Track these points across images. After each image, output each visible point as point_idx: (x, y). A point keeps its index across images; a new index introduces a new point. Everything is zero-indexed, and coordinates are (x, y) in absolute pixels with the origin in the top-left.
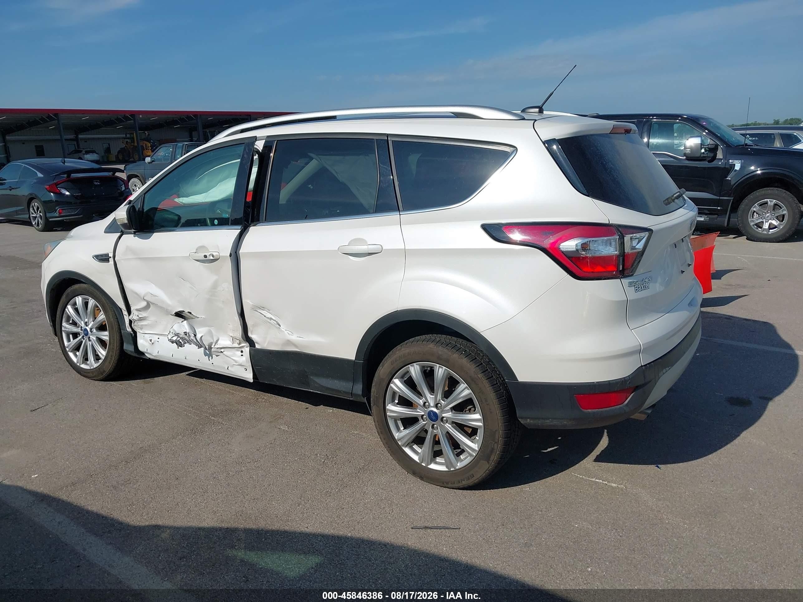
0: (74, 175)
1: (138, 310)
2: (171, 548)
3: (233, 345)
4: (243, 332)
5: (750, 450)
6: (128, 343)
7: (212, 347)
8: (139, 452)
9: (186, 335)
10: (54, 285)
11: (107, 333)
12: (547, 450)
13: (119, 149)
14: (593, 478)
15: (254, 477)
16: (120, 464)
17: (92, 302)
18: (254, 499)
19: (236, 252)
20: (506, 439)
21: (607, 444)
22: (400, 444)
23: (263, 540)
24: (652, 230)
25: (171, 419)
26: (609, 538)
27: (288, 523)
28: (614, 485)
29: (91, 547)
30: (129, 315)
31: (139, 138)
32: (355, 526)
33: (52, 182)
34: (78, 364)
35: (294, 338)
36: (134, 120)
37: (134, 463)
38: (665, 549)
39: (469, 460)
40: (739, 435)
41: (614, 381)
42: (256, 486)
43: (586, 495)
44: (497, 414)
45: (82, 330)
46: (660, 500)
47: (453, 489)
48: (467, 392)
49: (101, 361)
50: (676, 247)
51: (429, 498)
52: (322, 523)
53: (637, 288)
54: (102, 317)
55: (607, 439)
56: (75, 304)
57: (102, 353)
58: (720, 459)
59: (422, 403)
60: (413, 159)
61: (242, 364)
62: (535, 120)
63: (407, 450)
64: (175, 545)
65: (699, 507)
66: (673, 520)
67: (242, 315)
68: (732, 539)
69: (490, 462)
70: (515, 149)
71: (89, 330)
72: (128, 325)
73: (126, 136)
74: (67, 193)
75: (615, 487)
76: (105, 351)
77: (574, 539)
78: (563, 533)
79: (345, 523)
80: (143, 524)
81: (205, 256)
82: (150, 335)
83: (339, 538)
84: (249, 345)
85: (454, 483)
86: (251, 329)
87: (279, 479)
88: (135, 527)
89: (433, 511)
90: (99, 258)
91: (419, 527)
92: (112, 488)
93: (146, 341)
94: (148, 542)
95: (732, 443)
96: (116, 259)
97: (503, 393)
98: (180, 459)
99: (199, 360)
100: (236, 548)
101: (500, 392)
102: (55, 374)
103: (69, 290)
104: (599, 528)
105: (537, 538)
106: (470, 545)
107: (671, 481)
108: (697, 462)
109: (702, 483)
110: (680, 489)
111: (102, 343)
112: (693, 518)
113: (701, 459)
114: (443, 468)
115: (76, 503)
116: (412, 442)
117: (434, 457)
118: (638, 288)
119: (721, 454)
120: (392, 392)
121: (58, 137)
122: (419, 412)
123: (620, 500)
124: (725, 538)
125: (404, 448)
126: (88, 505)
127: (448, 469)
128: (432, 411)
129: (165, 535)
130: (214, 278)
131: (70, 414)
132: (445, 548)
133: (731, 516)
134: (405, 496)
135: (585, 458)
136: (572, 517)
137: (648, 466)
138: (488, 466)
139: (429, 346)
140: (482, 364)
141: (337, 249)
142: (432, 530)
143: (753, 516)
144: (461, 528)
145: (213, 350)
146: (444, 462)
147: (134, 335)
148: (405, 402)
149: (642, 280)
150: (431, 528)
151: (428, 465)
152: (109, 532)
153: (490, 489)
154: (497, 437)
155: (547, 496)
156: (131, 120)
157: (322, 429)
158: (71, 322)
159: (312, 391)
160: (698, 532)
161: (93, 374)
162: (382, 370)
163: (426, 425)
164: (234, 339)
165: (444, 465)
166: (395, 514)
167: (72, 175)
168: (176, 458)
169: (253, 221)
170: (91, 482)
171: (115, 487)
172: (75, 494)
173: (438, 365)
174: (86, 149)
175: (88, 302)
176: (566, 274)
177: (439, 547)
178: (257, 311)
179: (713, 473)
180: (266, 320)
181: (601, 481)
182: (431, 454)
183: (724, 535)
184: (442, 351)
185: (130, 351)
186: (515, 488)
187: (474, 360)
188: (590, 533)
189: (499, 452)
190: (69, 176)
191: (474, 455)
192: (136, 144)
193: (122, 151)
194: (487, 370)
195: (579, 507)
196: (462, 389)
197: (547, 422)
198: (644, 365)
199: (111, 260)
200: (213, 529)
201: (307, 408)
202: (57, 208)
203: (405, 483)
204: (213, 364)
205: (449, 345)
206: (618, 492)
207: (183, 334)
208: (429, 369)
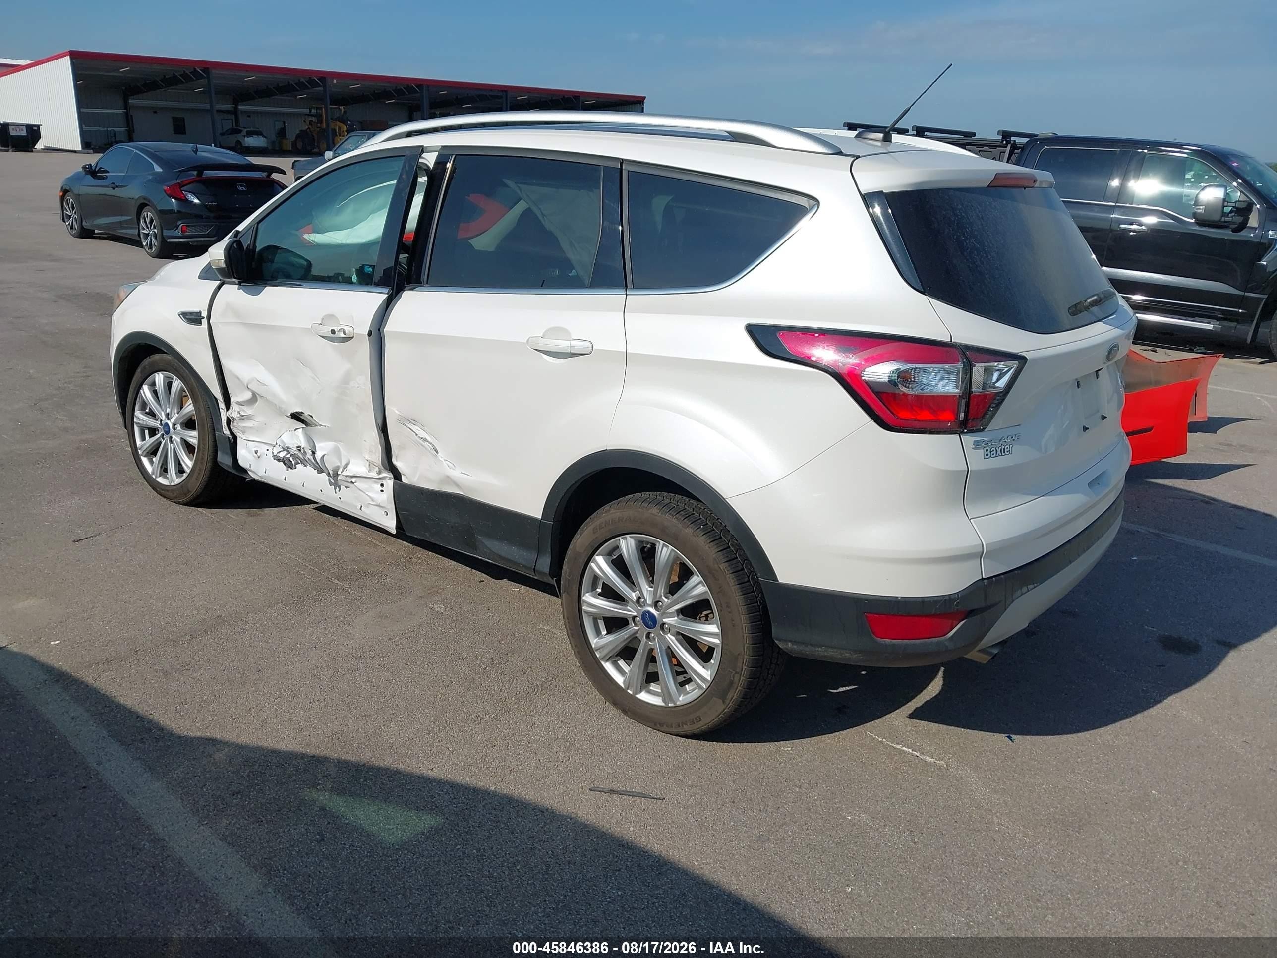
0: (208, 173)
1: (240, 404)
2: (224, 776)
3: (370, 473)
4: (384, 455)
5: (1172, 727)
6: (224, 452)
7: (339, 473)
8: (214, 623)
9: (300, 450)
10: (125, 351)
11: (195, 433)
12: (837, 689)
13: (298, 132)
14: (898, 744)
15: (374, 680)
16: (182, 639)
17: (177, 384)
18: (365, 716)
19: (379, 330)
20: (754, 669)
21: (938, 692)
22: (598, 656)
23: (362, 780)
24: (1026, 358)
25: (273, 577)
26: (895, 844)
27: (406, 759)
28: (929, 759)
29: (109, 760)
30: (227, 410)
31: (329, 118)
32: (505, 775)
33: (174, 182)
34: (154, 476)
35: (456, 473)
36: (325, 86)
37: (202, 640)
38: (980, 872)
39: (696, 693)
40: (1161, 701)
41: (932, 599)
42: (373, 695)
43: (880, 771)
44: (742, 628)
45: (161, 424)
46: (996, 792)
47: (671, 734)
48: (702, 589)
49: (185, 475)
50: (1078, 387)
51: (630, 745)
52: (456, 764)
53: (988, 452)
54: (189, 407)
55: (941, 683)
56: (153, 384)
57: (188, 463)
58: (1116, 737)
59: (635, 598)
60: (660, 203)
61: (381, 505)
62: (858, 157)
63: (608, 667)
64: (232, 773)
65: (1057, 811)
66: (1007, 827)
67: (383, 429)
68: (1096, 870)
69: (727, 702)
70: (815, 203)
71: (171, 426)
72: (225, 424)
73: (310, 111)
74: (196, 201)
75: (930, 763)
76: (191, 460)
77: (839, 838)
78: (825, 827)
79: (491, 769)
80: (193, 735)
81: (333, 332)
82: (256, 444)
83: (476, 791)
84: (392, 476)
85: (672, 727)
86: (396, 452)
87: (411, 688)
88: (180, 737)
89: (631, 766)
90: (187, 317)
91: (601, 790)
92: (161, 674)
93: (250, 452)
94: (193, 762)
95: (1145, 713)
96: (211, 321)
97: (757, 597)
98: (270, 641)
99: (321, 491)
100: (318, 788)
101: (752, 596)
102: (122, 487)
103: (147, 361)
104: (885, 825)
105: (781, 830)
106: (672, 827)
107: (1024, 764)
108: (1078, 737)
109: (1074, 772)
110: (1035, 778)
111: (189, 448)
112: (1042, 827)
113: (1086, 733)
114: (657, 701)
115: (104, 690)
116: (616, 656)
117: (646, 683)
118: (990, 452)
119: (1121, 728)
120: (593, 575)
121: (208, 106)
122: (630, 611)
123: (932, 784)
124: (1084, 868)
125: (603, 663)
126: (121, 696)
127: (665, 703)
128: (649, 612)
129: (221, 755)
130: (347, 366)
131: (128, 553)
132: (633, 827)
133: (1106, 832)
134: (593, 737)
135: (896, 709)
136: (847, 803)
137: (995, 734)
138: (723, 707)
139: (650, 511)
140: (729, 547)
141: (525, 341)
142: (620, 796)
143: (1142, 837)
144: (667, 799)
145: (339, 477)
146: (660, 691)
147: (233, 440)
148: (610, 593)
149: (1001, 440)
150: (618, 793)
151: (636, 694)
152: (142, 741)
153: (729, 742)
154: (739, 665)
155: (817, 763)
156: (320, 86)
157: (496, 617)
158: (147, 410)
159: (480, 558)
160: (1042, 851)
161: (173, 494)
162: (580, 540)
163: (639, 632)
164: (370, 464)
165: (660, 696)
166: (570, 764)
167: (205, 172)
168: (265, 639)
169: (409, 283)
170: (134, 661)
171: (166, 674)
172: (107, 677)
173: (662, 542)
174: (248, 128)
175: (171, 383)
176: (869, 419)
177: (624, 824)
178: (406, 425)
179: (1097, 758)
180: (418, 442)
181: (910, 750)
182: (642, 677)
183: (1085, 862)
184: (671, 521)
185: (227, 465)
186: (768, 745)
187: (716, 540)
188: (867, 833)
189: (740, 688)
190: (200, 174)
191: (705, 687)
192: (324, 125)
193: (302, 135)
194: (737, 558)
195: (862, 788)
196: (693, 584)
197: (818, 651)
198: (987, 579)
199: (204, 322)
200: (291, 754)
201: (481, 581)
202: (179, 222)
203: (600, 716)
204: (340, 498)
205: (682, 512)
206: (932, 772)
207: (295, 449)
208: (649, 546)
